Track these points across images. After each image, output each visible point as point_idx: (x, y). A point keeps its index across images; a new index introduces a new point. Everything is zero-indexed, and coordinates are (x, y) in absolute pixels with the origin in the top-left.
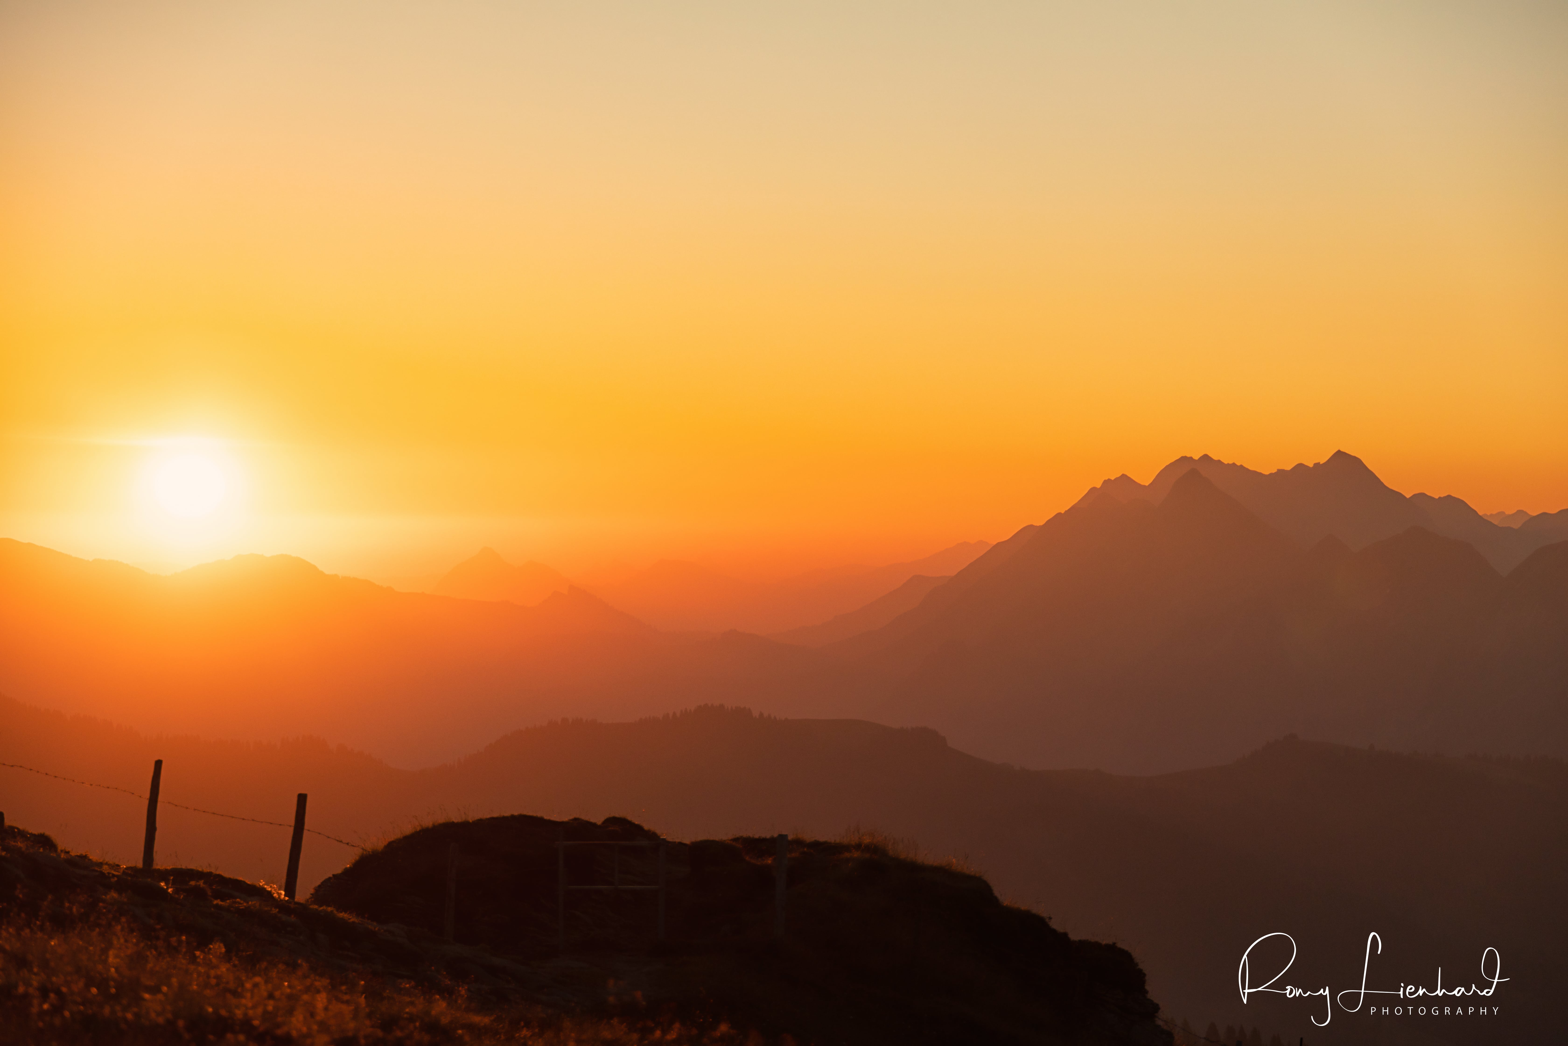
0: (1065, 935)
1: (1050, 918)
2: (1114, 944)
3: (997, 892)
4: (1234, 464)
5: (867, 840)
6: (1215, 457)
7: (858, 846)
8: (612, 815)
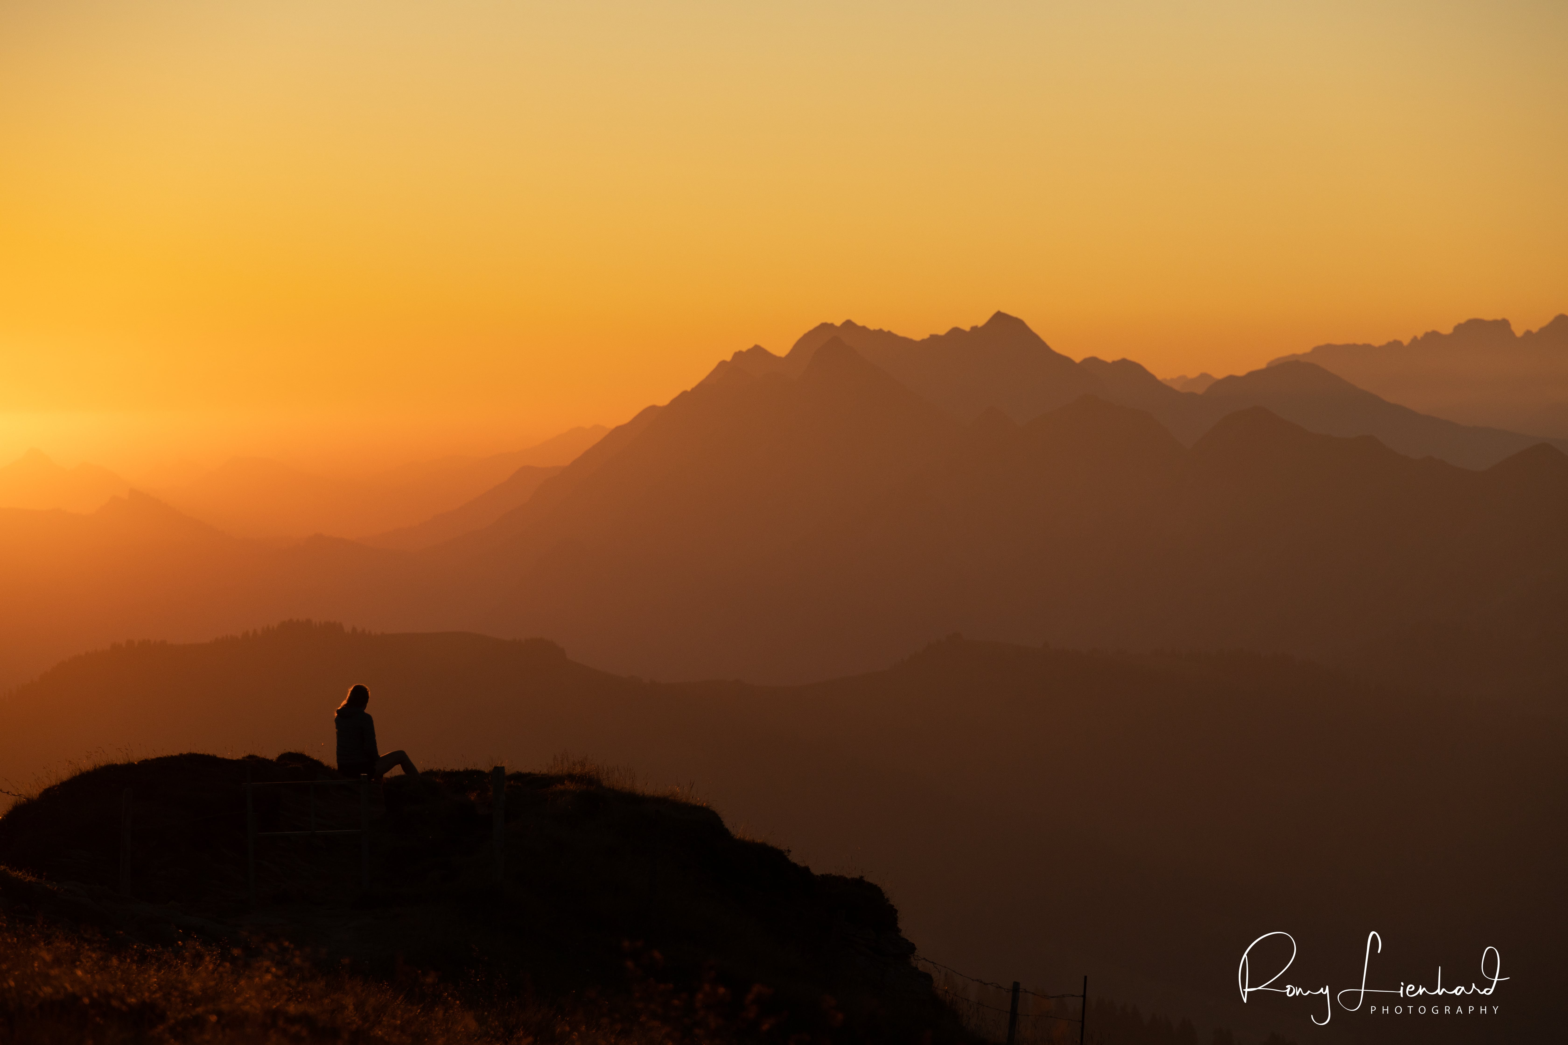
0: (807, 869)
1: (789, 851)
2: (862, 877)
3: (728, 824)
4: (881, 331)
5: (578, 770)
6: (860, 322)
7: (571, 777)
8: (288, 750)
